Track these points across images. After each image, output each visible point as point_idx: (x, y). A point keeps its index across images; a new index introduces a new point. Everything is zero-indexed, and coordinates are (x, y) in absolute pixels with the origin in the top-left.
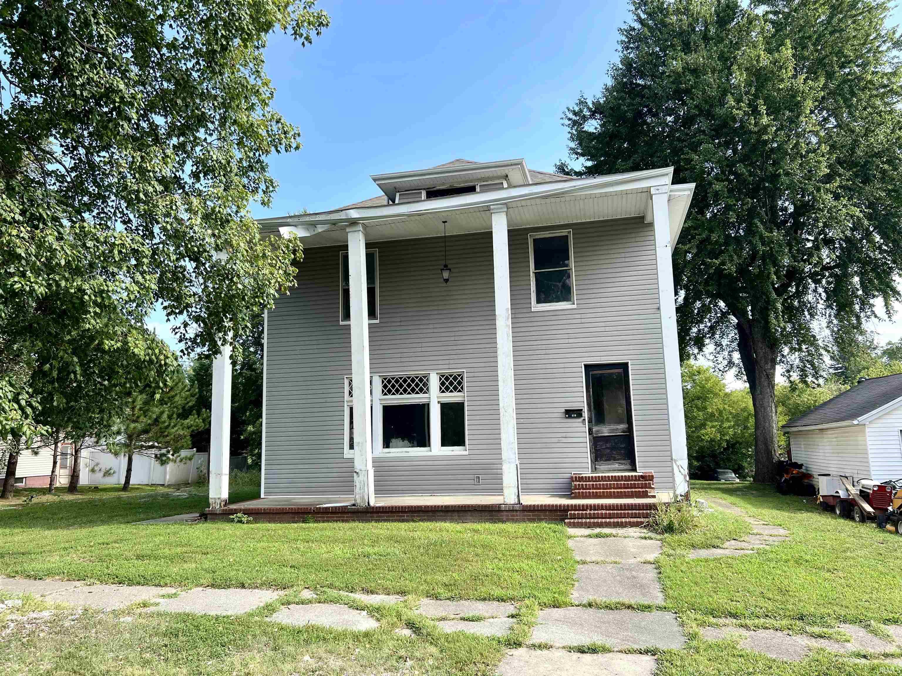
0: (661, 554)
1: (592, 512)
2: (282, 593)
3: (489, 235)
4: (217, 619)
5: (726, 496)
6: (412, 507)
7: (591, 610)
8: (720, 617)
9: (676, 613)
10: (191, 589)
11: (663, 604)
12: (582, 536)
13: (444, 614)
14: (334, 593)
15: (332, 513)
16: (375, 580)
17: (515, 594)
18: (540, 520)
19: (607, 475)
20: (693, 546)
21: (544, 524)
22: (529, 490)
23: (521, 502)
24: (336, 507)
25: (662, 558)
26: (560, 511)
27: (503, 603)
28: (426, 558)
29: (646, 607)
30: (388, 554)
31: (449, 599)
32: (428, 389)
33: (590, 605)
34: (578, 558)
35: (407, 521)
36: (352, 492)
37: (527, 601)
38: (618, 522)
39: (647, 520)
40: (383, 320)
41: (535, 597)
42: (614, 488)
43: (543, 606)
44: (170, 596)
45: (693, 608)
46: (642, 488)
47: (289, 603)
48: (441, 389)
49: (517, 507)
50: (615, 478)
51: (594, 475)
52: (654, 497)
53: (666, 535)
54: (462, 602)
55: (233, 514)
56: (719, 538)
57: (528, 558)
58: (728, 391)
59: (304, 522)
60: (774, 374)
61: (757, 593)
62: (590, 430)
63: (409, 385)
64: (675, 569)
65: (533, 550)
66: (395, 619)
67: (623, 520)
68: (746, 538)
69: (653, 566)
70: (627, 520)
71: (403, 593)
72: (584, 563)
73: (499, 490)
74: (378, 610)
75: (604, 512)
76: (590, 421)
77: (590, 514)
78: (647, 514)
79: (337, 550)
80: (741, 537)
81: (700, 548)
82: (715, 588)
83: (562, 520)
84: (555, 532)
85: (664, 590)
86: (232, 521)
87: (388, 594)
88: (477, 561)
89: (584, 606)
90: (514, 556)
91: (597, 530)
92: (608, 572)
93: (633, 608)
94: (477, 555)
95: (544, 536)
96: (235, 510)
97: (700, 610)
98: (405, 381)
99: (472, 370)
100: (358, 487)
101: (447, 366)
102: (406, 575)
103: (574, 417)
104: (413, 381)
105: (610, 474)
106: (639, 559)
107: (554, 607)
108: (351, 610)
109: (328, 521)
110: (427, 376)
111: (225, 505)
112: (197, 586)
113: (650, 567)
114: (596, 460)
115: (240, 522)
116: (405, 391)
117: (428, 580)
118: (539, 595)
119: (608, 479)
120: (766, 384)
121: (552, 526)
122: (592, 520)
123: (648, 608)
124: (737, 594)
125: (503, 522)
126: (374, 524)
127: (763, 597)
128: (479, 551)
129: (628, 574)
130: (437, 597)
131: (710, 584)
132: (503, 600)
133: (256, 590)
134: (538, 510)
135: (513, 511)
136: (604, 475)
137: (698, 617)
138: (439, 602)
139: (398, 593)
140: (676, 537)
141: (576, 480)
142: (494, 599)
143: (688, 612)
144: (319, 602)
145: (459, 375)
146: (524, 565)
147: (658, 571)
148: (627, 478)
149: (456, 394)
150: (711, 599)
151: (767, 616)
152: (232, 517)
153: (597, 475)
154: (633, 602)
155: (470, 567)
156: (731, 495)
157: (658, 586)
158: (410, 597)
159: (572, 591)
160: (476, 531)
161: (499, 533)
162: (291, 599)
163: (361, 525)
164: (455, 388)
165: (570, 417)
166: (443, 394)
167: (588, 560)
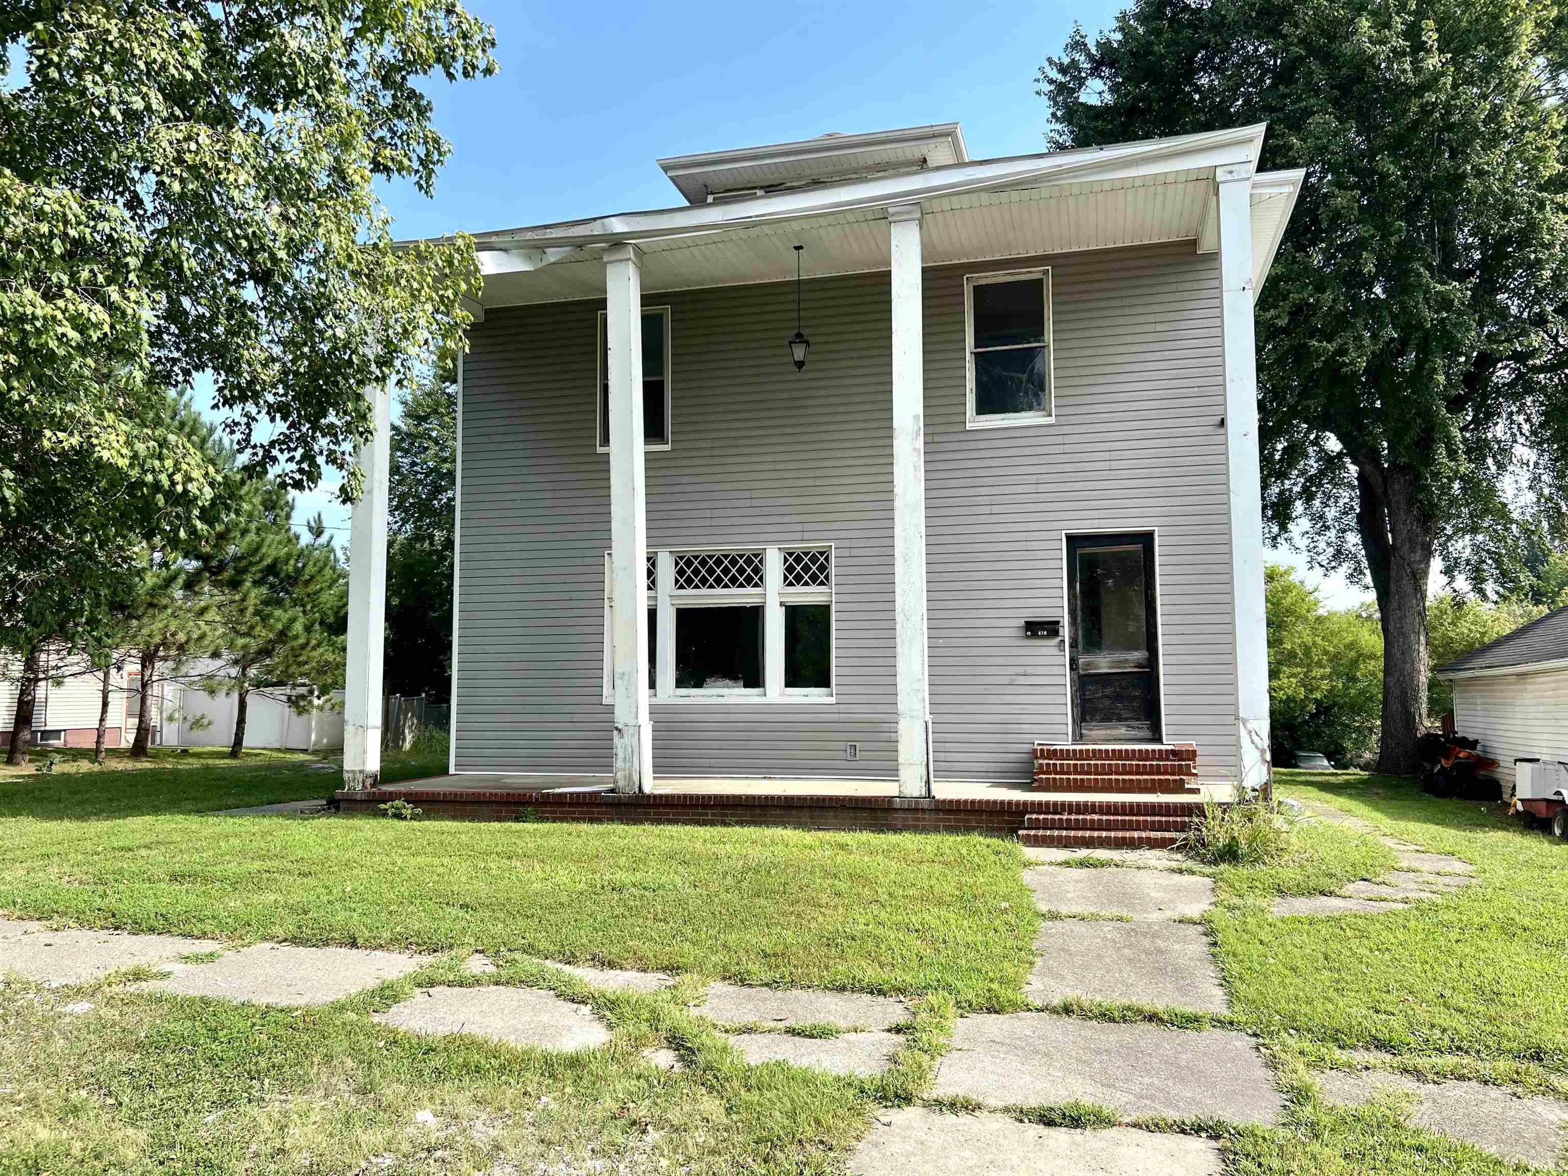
0: (1215, 904)
1: (1073, 817)
2: (427, 959)
3: (886, 277)
4: (264, 1015)
5: (1328, 796)
6: (722, 797)
7: (1070, 1023)
8: (1354, 1047)
9: (1255, 1035)
10: (249, 945)
11: (1225, 1013)
12: (1051, 864)
13: (749, 1019)
14: (529, 964)
15: (571, 804)
16: (621, 940)
17: (908, 979)
18: (968, 830)
19: (1103, 747)
20: (1280, 892)
21: (976, 838)
22: (948, 773)
23: (933, 793)
24: (578, 794)
25: (1217, 912)
26: (1010, 813)
27: (881, 999)
28: (734, 897)
29: (1189, 1020)
30: (661, 887)
31: (767, 985)
32: (761, 579)
33: (1067, 1010)
34: (1043, 908)
35: (712, 823)
36: (609, 767)
37: (932, 999)
38: (1124, 838)
39: (1183, 835)
40: (679, 446)
41: (949, 988)
42: (1117, 773)
43: (966, 1008)
44: (198, 959)
45: (1293, 1025)
46: (1173, 774)
47: (432, 983)
48: (786, 578)
49: (925, 803)
50: (1118, 754)
51: (1078, 747)
52: (1196, 791)
53: (1223, 867)
54: (796, 992)
55: (385, 802)
56: (1331, 876)
57: (940, 903)
58: (1321, 612)
59: (517, 820)
60: (1425, 573)
61: (1431, 995)
62: (1073, 662)
63: (726, 571)
64: (1246, 937)
65: (950, 888)
66: (644, 1027)
67: (1136, 834)
68: (1387, 878)
69: (1200, 928)
70: (1144, 835)
71: (673, 969)
72: (1055, 917)
73: (891, 772)
74: (613, 1004)
75: (1096, 817)
76: (1073, 645)
77: (1069, 820)
78: (1184, 823)
79: (563, 878)
80: (1377, 875)
81: (1293, 895)
82: (1338, 982)
83: (1013, 831)
84: (998, 853)
85: (1225, 982)
86: (384, 814)
87: (644, 971)
88: (836, 907)
89: (1054, 1011)
90: (912, 899)
91: (1082, 853)
92: (1104, 939)
93: (1161, 1020)
94: (838, 894)
95: (977, 860)
96: (391, 793)
97: (1309, 1030)
98: (718, 562)
99: (846, 543)
100: (621, 755)
101: (798, 536)
102: (688, 930)
103: (1043, 637)
104: (734, 562)
105: (1110, 747)
106: (1169, 914)
107: (990, 1011)
108: (560, 1003)
109: (562, 820)
110: (759, 556)
111: (373, 785)
112: (264, 939)
113: (1193, 931)
114: (1083, 720)
115: (399, 816)
116: (718, 581)
117: (731, 944)
118: (959, 984)
119: (1106, 754)
120: (1409, 590)
121: (995, 842)
122: (1072, 833)
123: (1191, 1021)
124: (1389, 998)
125: (896, 830)
126: (647, 827)
127: (1446, 1006)
128: (842, 886)
129: (1146, 943)
130: (742, 980)
131: (1326, 973)
132: (881, 992)
133: (378, 953)
134: (966, 811)
135: (916, 810)
136: (1097, 747)
137: (1307, 1046)
138: (746, 990)
139: (664, 969)
140: (1244, 871)
141: (1043, 757)
142: (862, 990)
143: (1284, 1035)
144: (497, 983)
145: (822, 554)
146: (931, 916)
147: (1210, 939)
148: (1144, 755)
149: (814, 588)
150: (1330, 1007)
151: (1459, 1048)
152: (382, 806)
153: (1084, 747)
154: (1160, 1007)
155: (821, 919)
156: (1339, 794)
157: (1210, 971)
158: (687, 977)
159: (1029, 977)
160: (843, 847)
161: (887, 853)
162: (439, 974)
163: (620, 828)
164: (814, 578)
165: (1034, 635)
166: (791, 589)
167: (1064, 911)
